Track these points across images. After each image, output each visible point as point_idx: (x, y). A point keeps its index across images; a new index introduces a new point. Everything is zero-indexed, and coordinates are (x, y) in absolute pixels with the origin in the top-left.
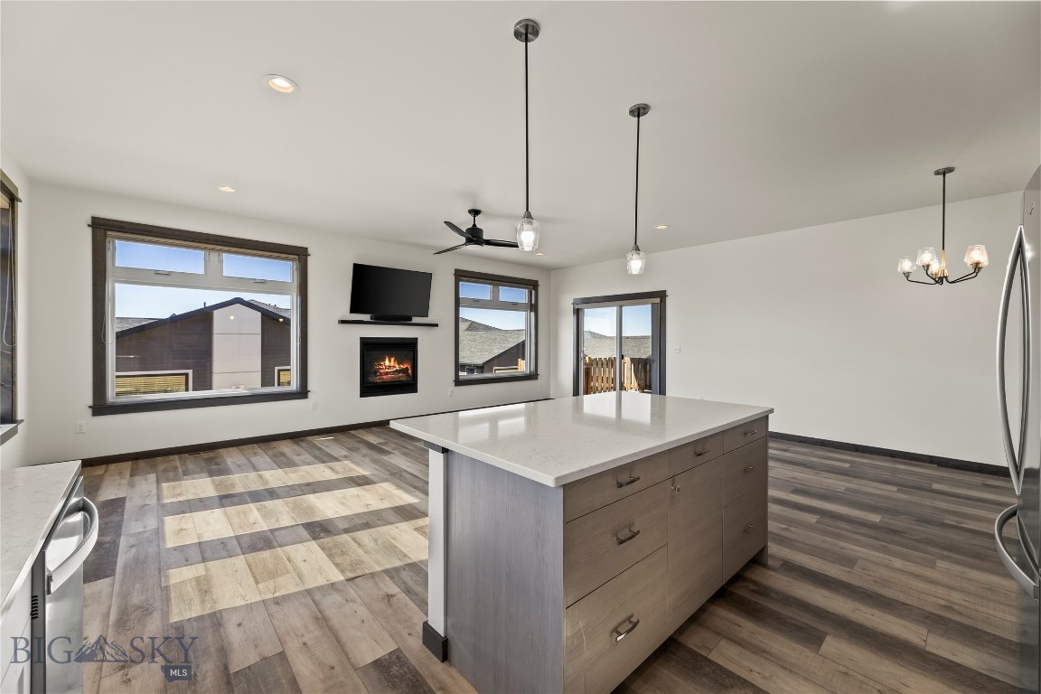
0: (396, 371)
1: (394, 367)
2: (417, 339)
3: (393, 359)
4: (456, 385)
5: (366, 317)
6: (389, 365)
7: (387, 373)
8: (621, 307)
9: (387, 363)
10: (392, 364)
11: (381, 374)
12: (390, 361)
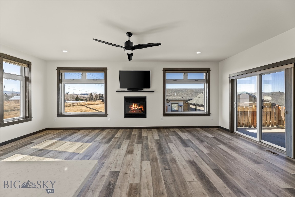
0: (137, 109)
1: (137, 108)
2: (146, 97)
3: (136, 105)
4: (164, 116)
5: (126, 89)
6: (135, 107)
7: (134, 110)
8: (261, 75)
9: (134, 106)
10: (136, 106)
11: (131, 110)
12: (135, 105)
